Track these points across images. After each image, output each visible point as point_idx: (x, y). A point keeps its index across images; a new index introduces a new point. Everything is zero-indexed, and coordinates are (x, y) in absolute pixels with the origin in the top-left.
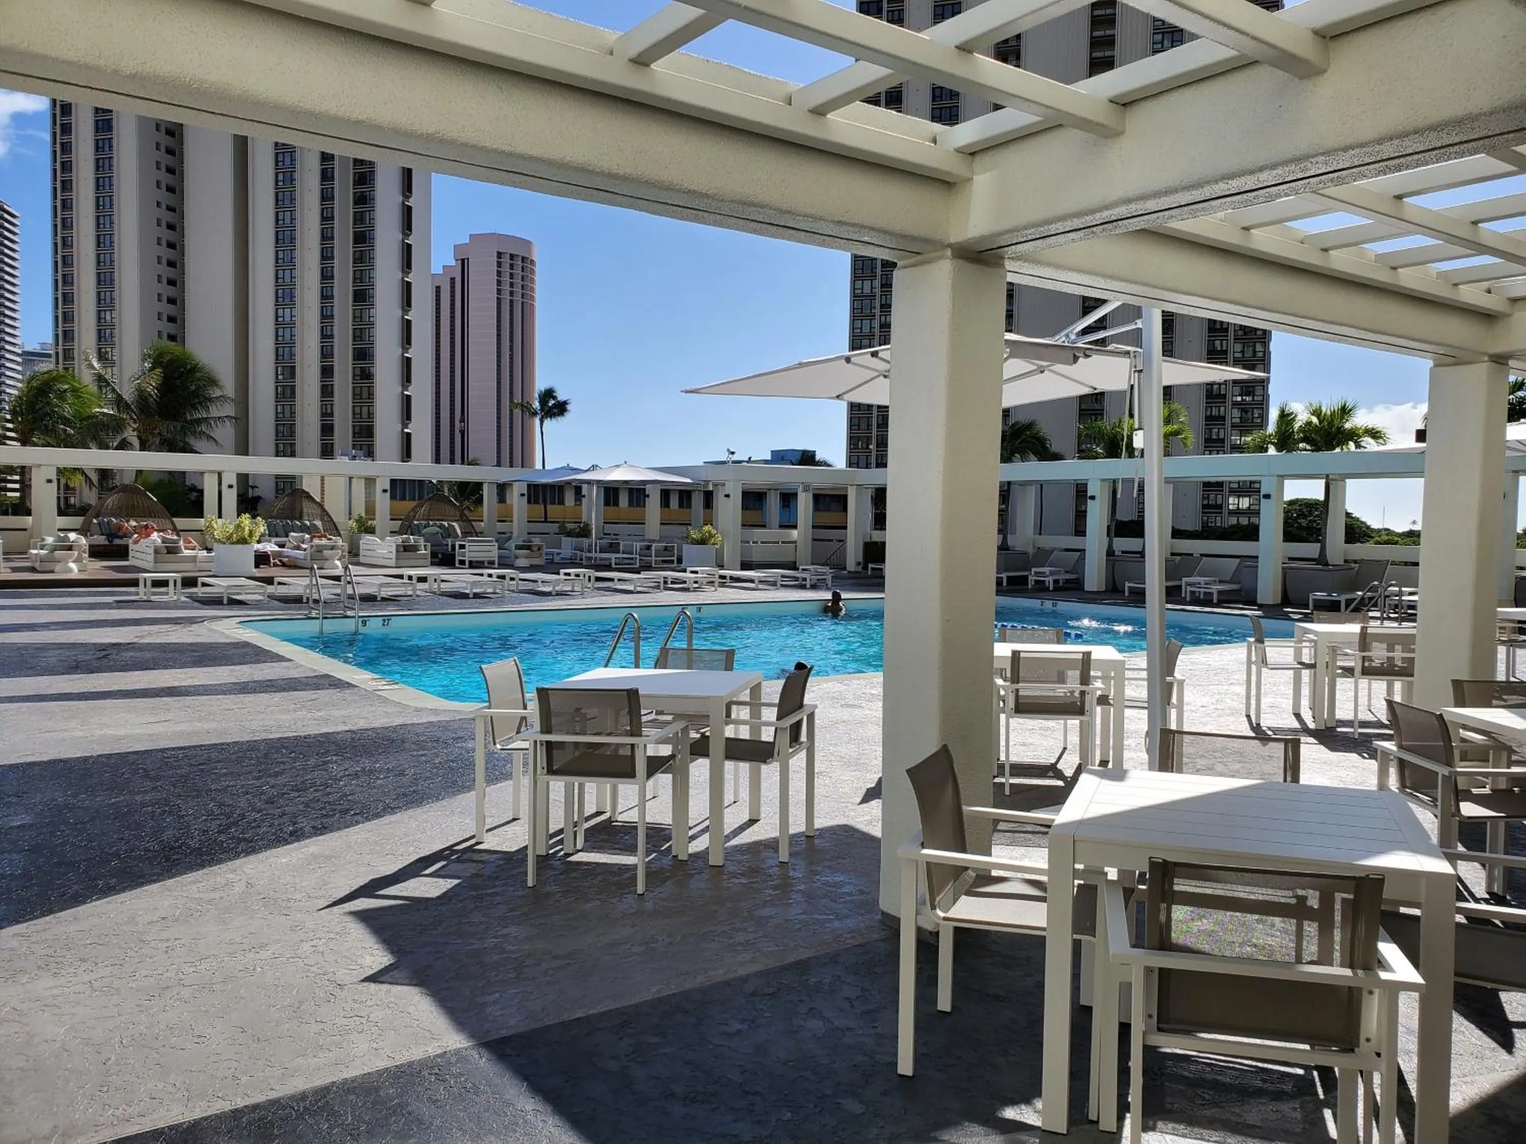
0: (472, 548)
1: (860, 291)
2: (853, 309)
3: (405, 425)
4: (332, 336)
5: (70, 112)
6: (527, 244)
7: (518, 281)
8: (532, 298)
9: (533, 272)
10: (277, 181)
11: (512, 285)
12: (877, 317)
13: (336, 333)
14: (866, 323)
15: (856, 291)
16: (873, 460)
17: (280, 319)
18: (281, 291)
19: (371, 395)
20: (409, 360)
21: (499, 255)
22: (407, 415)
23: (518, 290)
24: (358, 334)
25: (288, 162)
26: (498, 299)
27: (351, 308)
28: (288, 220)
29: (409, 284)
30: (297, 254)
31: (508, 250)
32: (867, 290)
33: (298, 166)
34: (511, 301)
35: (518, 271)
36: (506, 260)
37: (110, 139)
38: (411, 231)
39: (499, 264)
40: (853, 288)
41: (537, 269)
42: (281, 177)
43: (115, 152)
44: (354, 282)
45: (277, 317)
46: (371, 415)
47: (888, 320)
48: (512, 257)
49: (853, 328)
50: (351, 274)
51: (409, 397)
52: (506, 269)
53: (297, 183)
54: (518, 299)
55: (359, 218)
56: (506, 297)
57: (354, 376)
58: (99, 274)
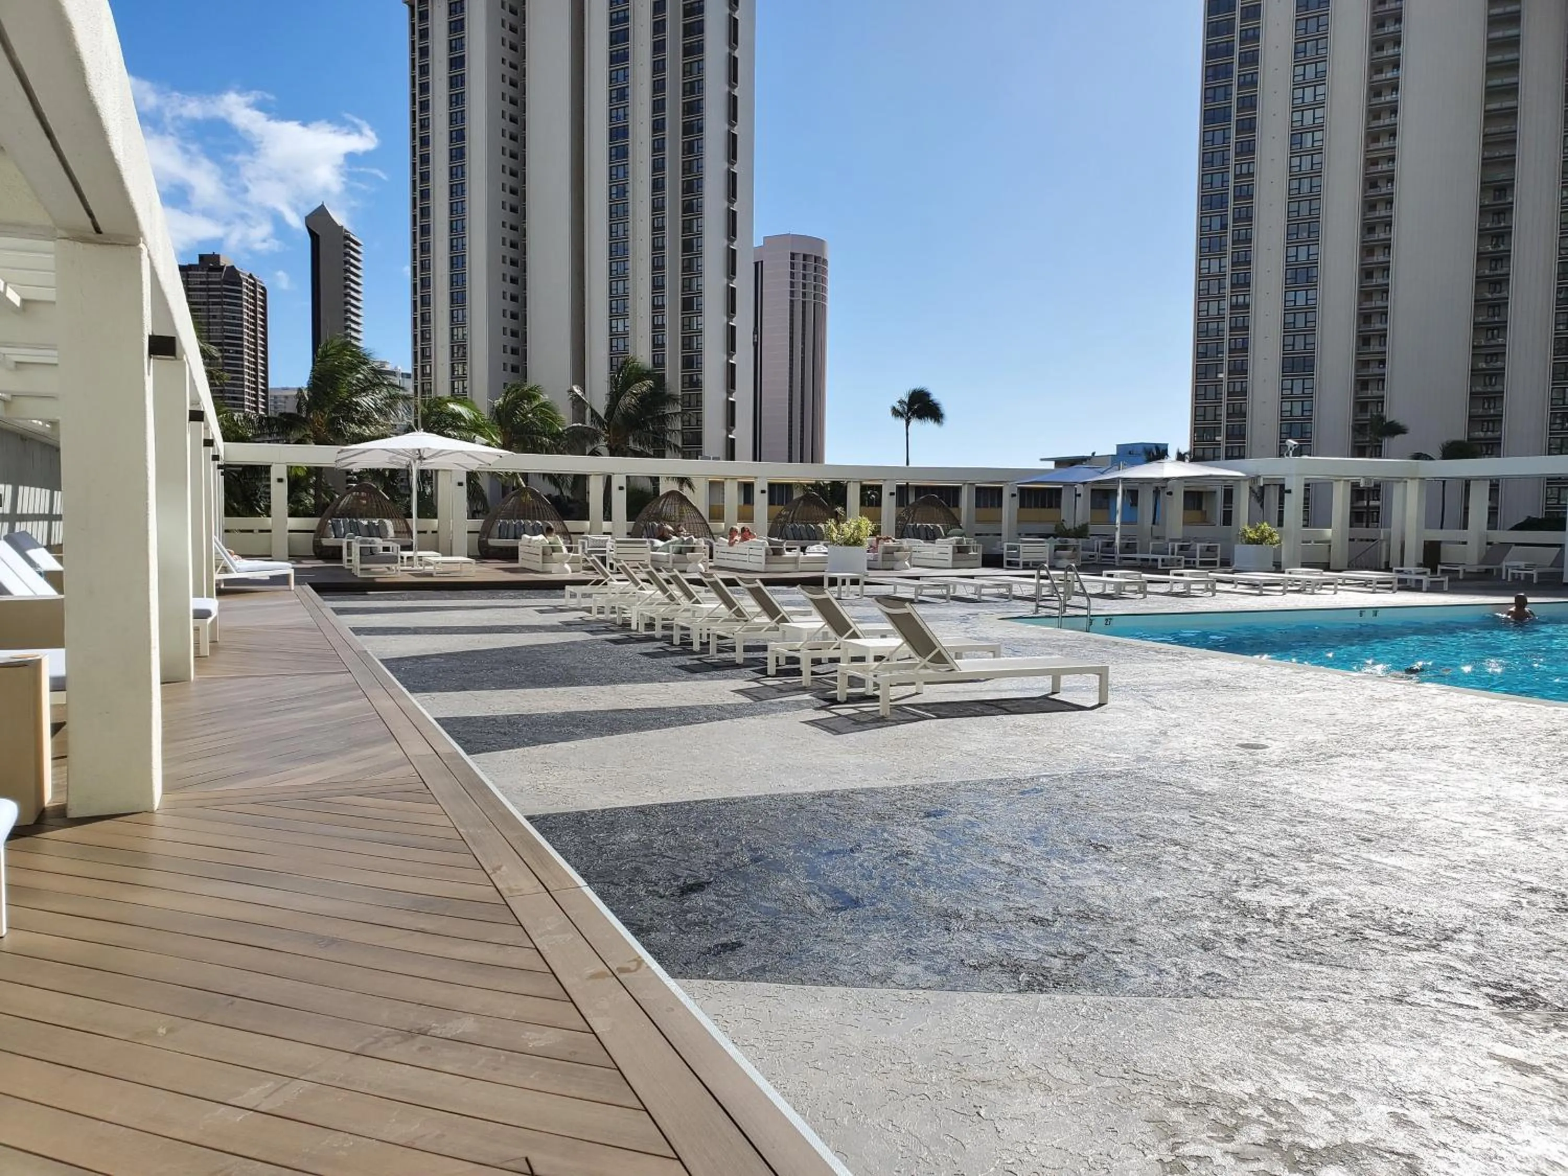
0: (1027, 549)
1: (1207, 271)
2: (1199, 291)
3: (729, 431)
4: (663, 345)
5: (428, 144)
6: (820, 243)
7: (810, 281)
8: (824, 298)
9: (825, 271)
10: (611, 194)
11: (804, 286)
12: (1228, 298)
13: (667, 343)
14: (1214, 306)
15: (1203, 271)
16: (1223, 452)
17: (614, 330)
18: (614, 303)
19: (699, 403)
20: (733, 366)
21: (793, 256)
22: (731, 422)
23: (810, 290)
24: (687, 341)
25: (621, 174)
26: (792, 301)
27: (680, 317)
28: (621, 232)
29: (733, 290)
30: (630, 265)
31: (801, 250)
32: (1215, 268)
33: (630, 179)
34: (804, 303)
35: (810, 271)
36: (799, 261)
37: (462, 166)
38: (735, 236)
39: (792, 266)
40: (1199, 269)
41: (829, 268)
42: (614, 191)
43: (467, 178)
44: (683, 291)
45: (611, 328)
46: (699, 421)
47: (1247, 301)
48: (805, 257)
49: (1198, 311)
50: (680, 282)
51: (733, 403)
52: (799, 270)
53: (630, 195)
54: (810, 299)
55: (687, 227)
56: (799, 298)
57: (683, 383)
58: (452, 294)
